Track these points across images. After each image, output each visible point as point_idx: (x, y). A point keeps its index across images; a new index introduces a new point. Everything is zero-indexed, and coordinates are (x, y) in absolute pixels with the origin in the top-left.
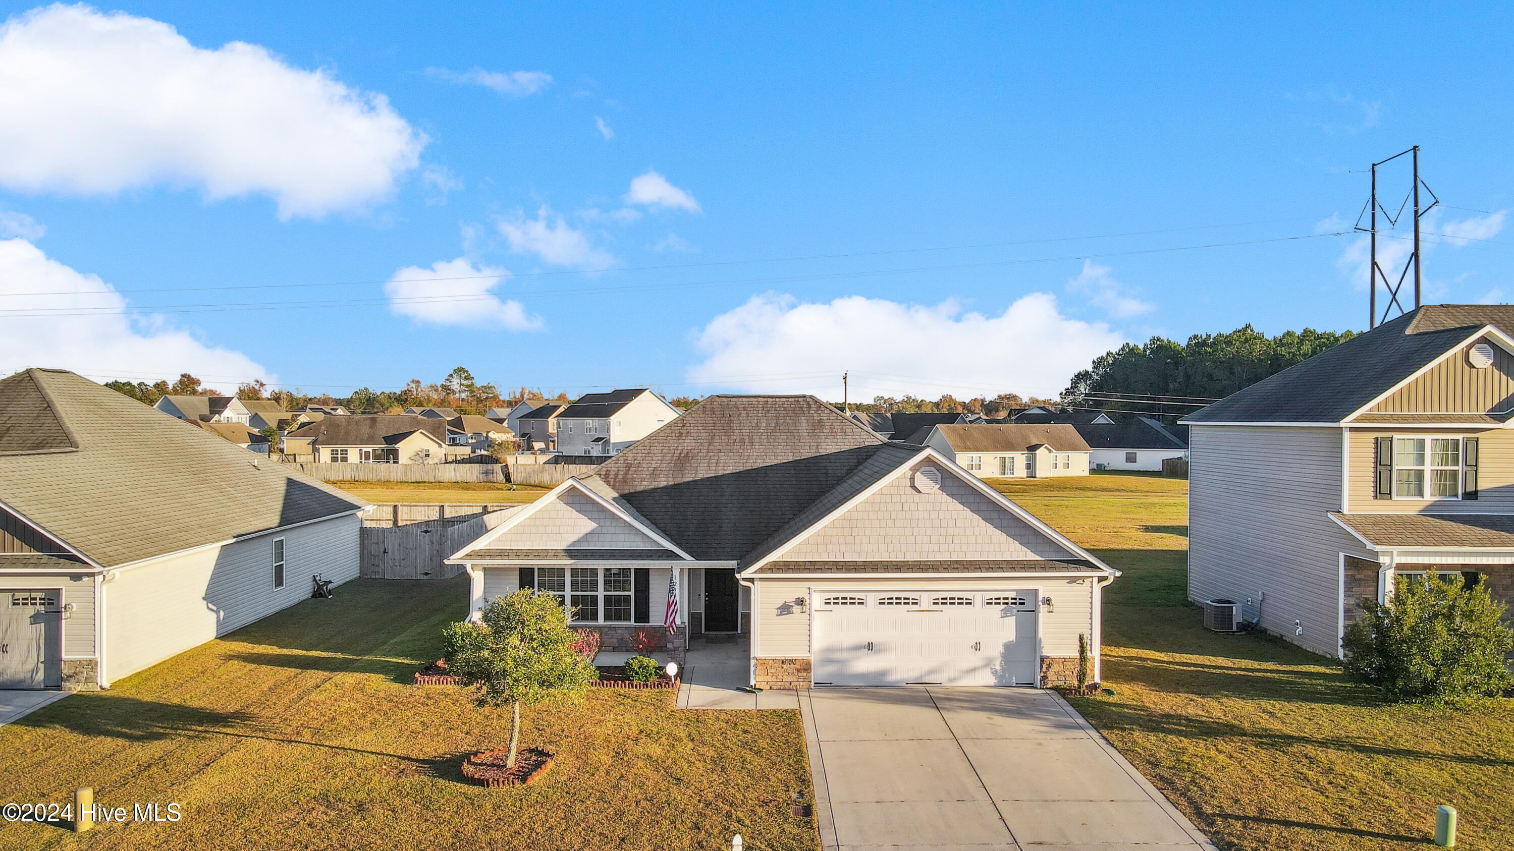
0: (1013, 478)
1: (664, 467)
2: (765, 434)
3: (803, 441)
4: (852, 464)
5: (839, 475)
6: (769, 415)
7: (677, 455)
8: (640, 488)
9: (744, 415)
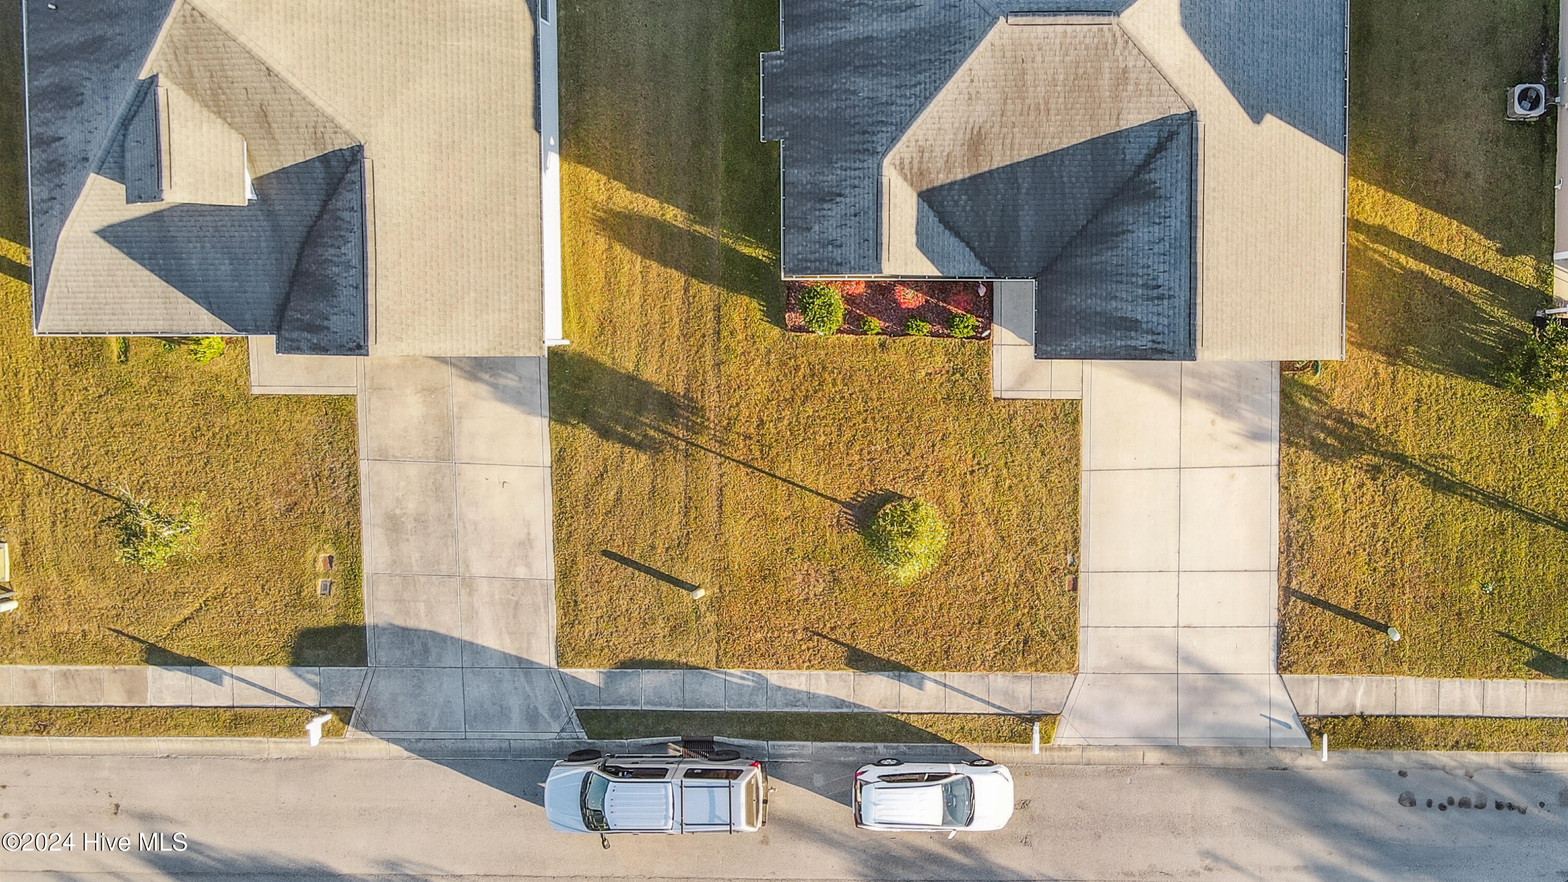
1: (958, 152)
2: (1062, 95)
3: (1103, 105)
4: (1152, 146)
5: (1137, 162)
6: (1068, 59)
7: (969, 131)
8: (937, 183)
9: (1039, 59)
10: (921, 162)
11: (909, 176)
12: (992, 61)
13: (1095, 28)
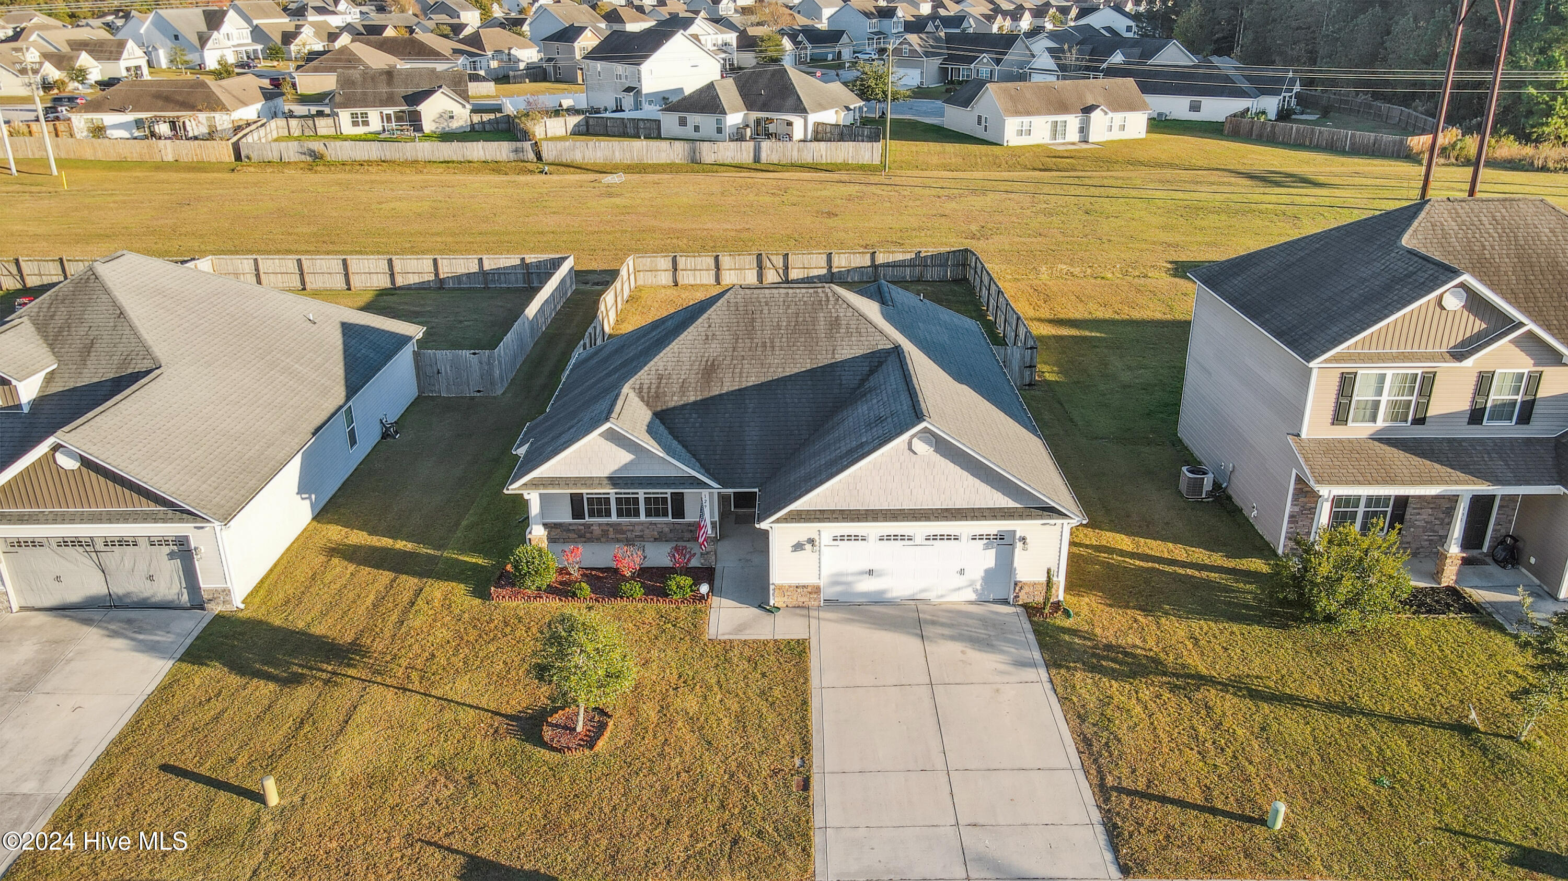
0: (1064, 144)
1: (693, 379)
2: (785, 336)
3: (820, 344)
4: (864, 373)
5: (852, 386)
6: (790, 311)
7: (704, 363)
8: (672, 404)
9: (766, 311)
10: (658, 387)
11: (646, 398)
12: (727, 313)
13: (811, 291)
